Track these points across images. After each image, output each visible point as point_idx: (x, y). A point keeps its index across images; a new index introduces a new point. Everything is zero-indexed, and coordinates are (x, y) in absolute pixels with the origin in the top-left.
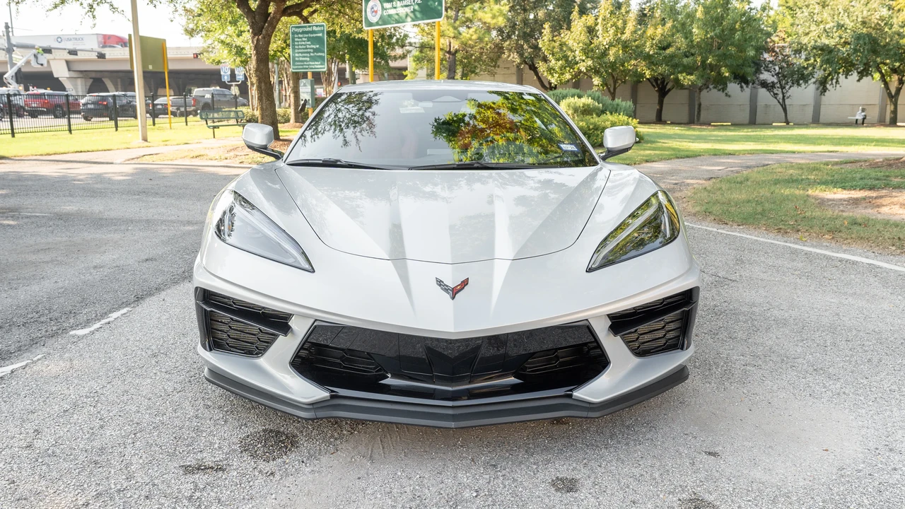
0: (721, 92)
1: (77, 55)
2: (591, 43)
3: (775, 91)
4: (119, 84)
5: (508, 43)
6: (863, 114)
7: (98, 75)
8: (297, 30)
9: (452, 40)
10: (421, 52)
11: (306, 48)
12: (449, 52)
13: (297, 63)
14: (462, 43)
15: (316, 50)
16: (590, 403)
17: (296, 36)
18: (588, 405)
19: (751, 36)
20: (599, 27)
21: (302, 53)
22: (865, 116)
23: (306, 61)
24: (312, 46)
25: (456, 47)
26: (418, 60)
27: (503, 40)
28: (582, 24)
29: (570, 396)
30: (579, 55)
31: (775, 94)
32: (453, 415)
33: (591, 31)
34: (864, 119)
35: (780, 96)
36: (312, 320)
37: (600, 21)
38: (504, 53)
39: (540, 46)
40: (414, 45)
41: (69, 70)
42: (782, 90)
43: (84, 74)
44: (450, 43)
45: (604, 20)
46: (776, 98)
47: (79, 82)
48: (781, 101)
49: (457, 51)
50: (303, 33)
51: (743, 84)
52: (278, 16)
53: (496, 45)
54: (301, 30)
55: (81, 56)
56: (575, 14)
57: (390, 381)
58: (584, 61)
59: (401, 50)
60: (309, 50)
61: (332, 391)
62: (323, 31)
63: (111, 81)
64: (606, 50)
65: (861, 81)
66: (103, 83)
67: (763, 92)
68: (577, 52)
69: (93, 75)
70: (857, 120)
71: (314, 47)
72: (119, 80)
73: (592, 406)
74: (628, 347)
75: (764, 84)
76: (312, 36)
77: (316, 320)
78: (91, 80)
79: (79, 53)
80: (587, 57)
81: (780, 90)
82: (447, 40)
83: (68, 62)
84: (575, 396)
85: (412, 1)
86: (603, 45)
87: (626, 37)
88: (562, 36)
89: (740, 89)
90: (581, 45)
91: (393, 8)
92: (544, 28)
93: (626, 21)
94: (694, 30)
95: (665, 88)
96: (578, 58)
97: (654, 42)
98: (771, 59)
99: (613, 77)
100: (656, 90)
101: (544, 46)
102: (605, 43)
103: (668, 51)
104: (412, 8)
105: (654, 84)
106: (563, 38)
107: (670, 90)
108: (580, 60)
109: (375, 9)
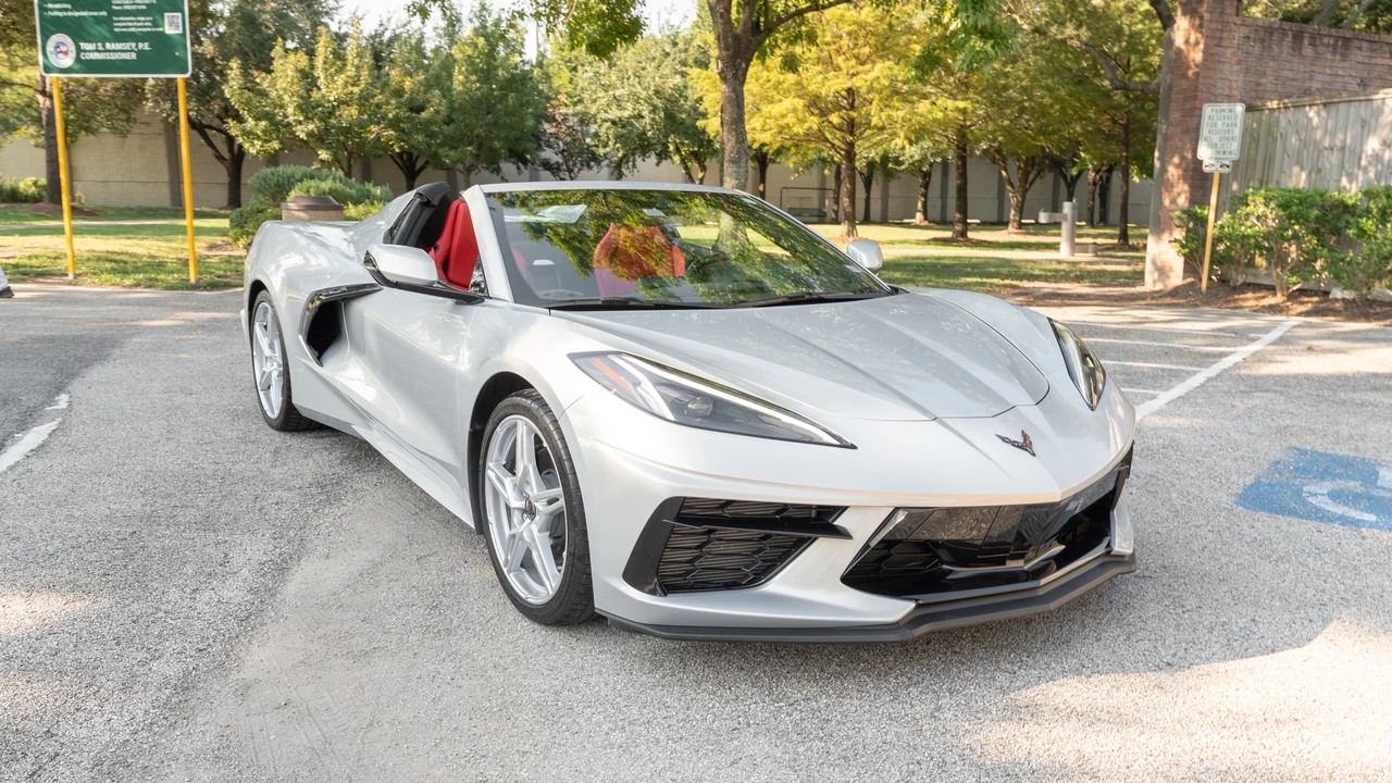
2: (311, 97)
19: (528, 101)
20: (319, 74)
28: (290, 66)
29: (1109, 552)
30: (293, 114)
33: (307, 77)
39: (227, 96)
42: (570, 174)
45: (324, 63)
51: (521, 164)
56: (279, 51)
58: (301, 123)
64: (335, 108)
68: (289, 110)
75: (547, 165)
81: (567, 173)
84: (1116, 551)
85: (133, 45)
86: (329, 102)
87: (362, 91)
88: (258, 80)
89: (516, 171)
90: (295, 99)
91: (97, 51)
92: (231, 69)
93: (357, 67)
94: (455, 86)
95: (414, 164)
96: (291, 119)
97: (403, 100)
98: (553, 130)
99: (346, 150)
100: (401, 169)
101: (232, 96)
102: (332, 99)
103: (424, 115)
104: (134, 56)
105: (398, 160)
106: (258, 84)
107: (422, 168)
108: (295, 120)
109: (64, 49)
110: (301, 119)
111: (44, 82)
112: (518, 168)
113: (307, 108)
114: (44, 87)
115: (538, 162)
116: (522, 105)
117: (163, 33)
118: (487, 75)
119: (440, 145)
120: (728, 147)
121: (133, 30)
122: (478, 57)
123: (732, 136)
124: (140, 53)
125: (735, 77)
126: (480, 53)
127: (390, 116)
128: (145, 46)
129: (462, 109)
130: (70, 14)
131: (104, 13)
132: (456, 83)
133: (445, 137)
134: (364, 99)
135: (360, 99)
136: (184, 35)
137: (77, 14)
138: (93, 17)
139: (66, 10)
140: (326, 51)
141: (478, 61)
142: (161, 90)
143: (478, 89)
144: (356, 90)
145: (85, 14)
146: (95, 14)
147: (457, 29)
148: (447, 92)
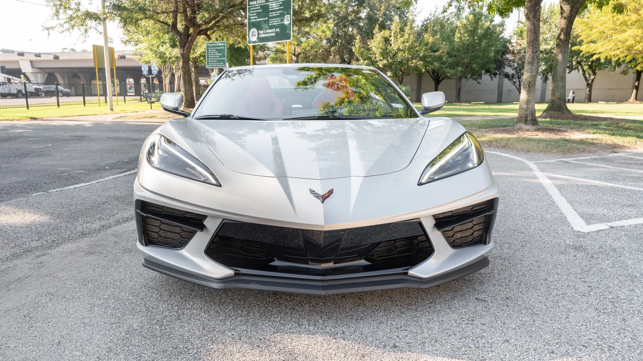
0: (474, 81)
1: (40, 57)
2: (387, 49)
3: (514, 80)
4: (66, 76)
5: (334, 48)
6: (573, 95)
7: (51, 71)
8: (210, 45)
9: (296, 47)
10: (276, 54)
11: (215, 55)
12: (294, 55)
13: (209, 64)
14: (303, 49)
15: (220, 57)
16: (420, 278)
17: (209, 48)
18: (419, 280)
19: (493, 44)
20: (392, 38)
21: (213, 58)
22: (574, 97)
23: (215, 62)
24: (218, 54)
25: (299, 51)
26: (273, 60)
27: (331, 46)
28: (380, 36)
29: (406, 273)
30: (378, 57)
31: (514, 82)
32: (323, 286)
33: (387, 40)
34: (573, 99)
35: (518, 83)
36: (221, 220)
37: (392, 34)
38: (331, 55)
39: (354, 51)
40: (271, 50)
41: (32, 67)
42: (519, 79)
43: (42, 70)
44: (295, 49)
45: (395, 33)
46: (515, 85)
47: (39, 76)
48: (518, 87)
49: (299, 54)
50: (213, 47)
51: (492, 75)
52: (195, 36)
53: (326, 50)
54: (212, 45)
55: (43, 58)
56: (376, 30)
57: (277, 263)
58: (381, 60)
59: (262, 53)
60: (216, 56)
61: (236, 270)
62: (224, 46)
63: (60, 75)
64: (396, 53)
65: (571, 73)
66: (55, 76)
67: (506, 80)
68: (377, 55)
69: (48, 71)
70: (569, 100)
71: (220, 54)
72: (65, 74)
73: (422, 280)
74: (447, 240)
75: (507, 76)
76: (218, 48)
77: (224, 219)
78: (47, 74)
79: (42, 55)
80: (384, 58)
81: (517, 79)
82: (293, 47)
83: (31, 62)
84: (410, 273)
85: (275, 30)
86: (394, 50)
87: (410, 45)
88: (368, 43)
89: (490, 79)
90: (379, 50)
91: (264, 33)
92: (356, 39)
93: (409, 34)
94: (455, 40)
95: (439, 78)
96: (377, 59)
97: (427, 47)
98: (512, 58)
99: (401, 71)
100: (433, 80)
101: (356, 51)
102: (395, 49)
103: (437, 54)
104: (274, 34)
105: (432, 75)
106: (369, 45)
107: (443, 79)
108: (379, 59)
109: (254, 34)
110: (381, 59)
111: (295, 50)
112: (491, 77)
113: (385, 53)
114: (295, 52)
115: (502, 74)
116: (489, 46)
117: (284, 24)
118: (472, 33)
119: (447, 68)
120: (527, 56)
121: (275, 24)
122: (469, 25)
123: (530, 49)
124: (276, 33)
125: (534, 17)
126: (470, 23)
127: (421, 55)
128: (278, 30)
129: (458, 50)
130: (257, 20)
131: (267, 18)
132: (456, 37)
133: (449, 63)
134: (410, 48)
135: (409, 48)
136: (290, 24)
137: (259, 20)
138: (263, 20)
139: (256, 19)
140: (396, 28)
141: (469, 26)
142: (336, 51)
143: (467, 40)
144: (407, 44)
145: (261, 19)
146: (264, 19)
147: (461, 13)
148: (451, 42)
